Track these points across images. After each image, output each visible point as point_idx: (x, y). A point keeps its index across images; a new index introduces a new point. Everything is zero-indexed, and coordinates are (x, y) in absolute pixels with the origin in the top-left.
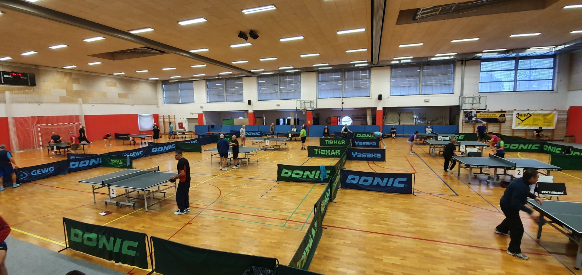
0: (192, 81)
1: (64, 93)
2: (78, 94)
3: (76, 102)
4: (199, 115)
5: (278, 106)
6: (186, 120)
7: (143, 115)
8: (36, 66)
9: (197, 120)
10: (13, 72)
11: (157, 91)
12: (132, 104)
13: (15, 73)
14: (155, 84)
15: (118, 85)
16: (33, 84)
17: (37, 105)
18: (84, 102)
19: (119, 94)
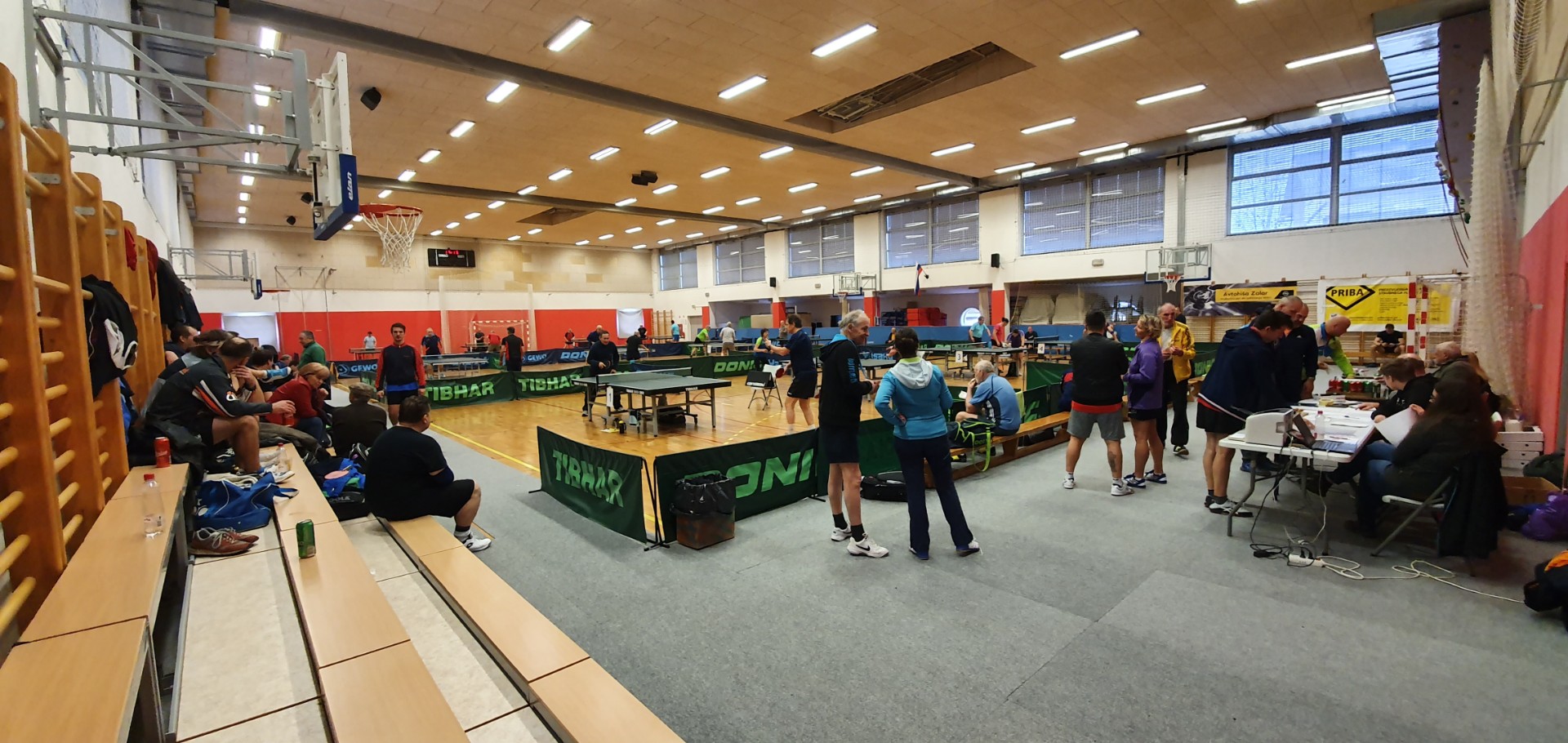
0: (695, 246)
1: (510, 276)
2: (529, 277)
3: (525, 290)
4: (703, 308)
5: (818, 286)
6: (686, 318)
7: (624, 311)
8: (476, 239)
9: (701, 320)
10: (449, 249)
11: (651, 267)
12: (608, 292)
13: (452, 251)
14: (648, 254)
15: (587, 261)
16: (472, 265)
17: (476, 294)
18: (537, 289)
19: (587, 275)
